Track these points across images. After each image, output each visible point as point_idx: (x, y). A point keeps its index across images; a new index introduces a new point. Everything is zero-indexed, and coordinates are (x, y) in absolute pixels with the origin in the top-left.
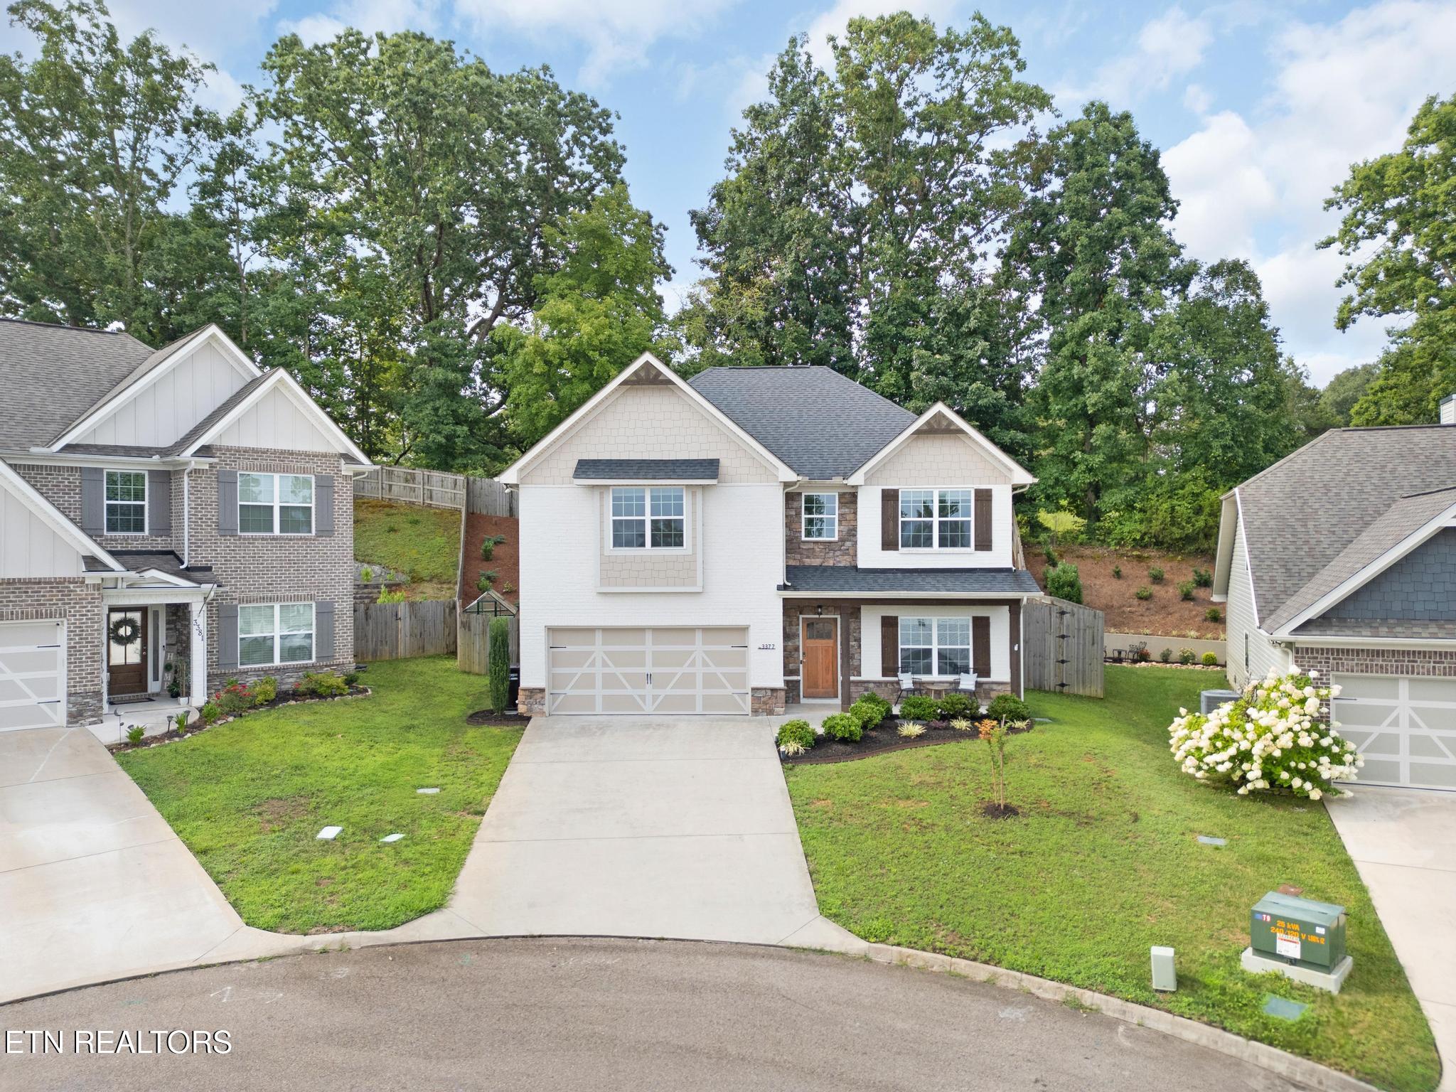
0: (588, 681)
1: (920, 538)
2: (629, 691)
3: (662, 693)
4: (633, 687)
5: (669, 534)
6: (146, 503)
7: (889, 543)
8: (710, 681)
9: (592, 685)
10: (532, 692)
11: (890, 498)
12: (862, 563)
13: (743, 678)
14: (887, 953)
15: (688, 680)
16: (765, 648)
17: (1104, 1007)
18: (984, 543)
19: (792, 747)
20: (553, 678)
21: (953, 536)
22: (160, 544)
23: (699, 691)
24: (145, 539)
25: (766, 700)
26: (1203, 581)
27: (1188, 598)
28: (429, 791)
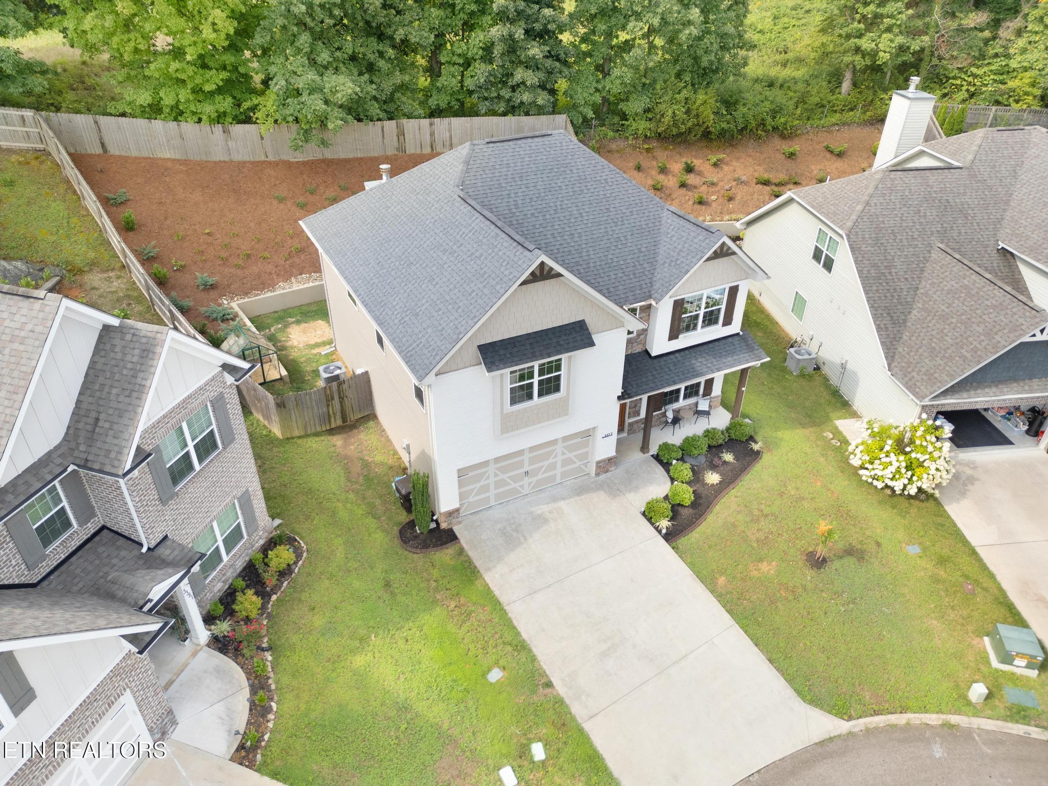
1: (691, 325)
2: (513, 485)
3: (534, 479)
4: (515, 482)
5: (550, 385)
6: (65, 503)
7: (673, 334)
8: (568, 462)
9: (488, 491)
10: (450, 514)
11: (678, 305)
12: (655, 351)
13: (588, 455)
15: (552, 467)
16: (607, 436)
17: (960, 723)
18: (728, 319)
19: (664, 524)
20: (462, 497)
22: (92, 528)
23: (559, 471)
24: (77, 532)
25: (605, 466)
26: (689, 169)
27: (683, 185)
28: (495, 675)
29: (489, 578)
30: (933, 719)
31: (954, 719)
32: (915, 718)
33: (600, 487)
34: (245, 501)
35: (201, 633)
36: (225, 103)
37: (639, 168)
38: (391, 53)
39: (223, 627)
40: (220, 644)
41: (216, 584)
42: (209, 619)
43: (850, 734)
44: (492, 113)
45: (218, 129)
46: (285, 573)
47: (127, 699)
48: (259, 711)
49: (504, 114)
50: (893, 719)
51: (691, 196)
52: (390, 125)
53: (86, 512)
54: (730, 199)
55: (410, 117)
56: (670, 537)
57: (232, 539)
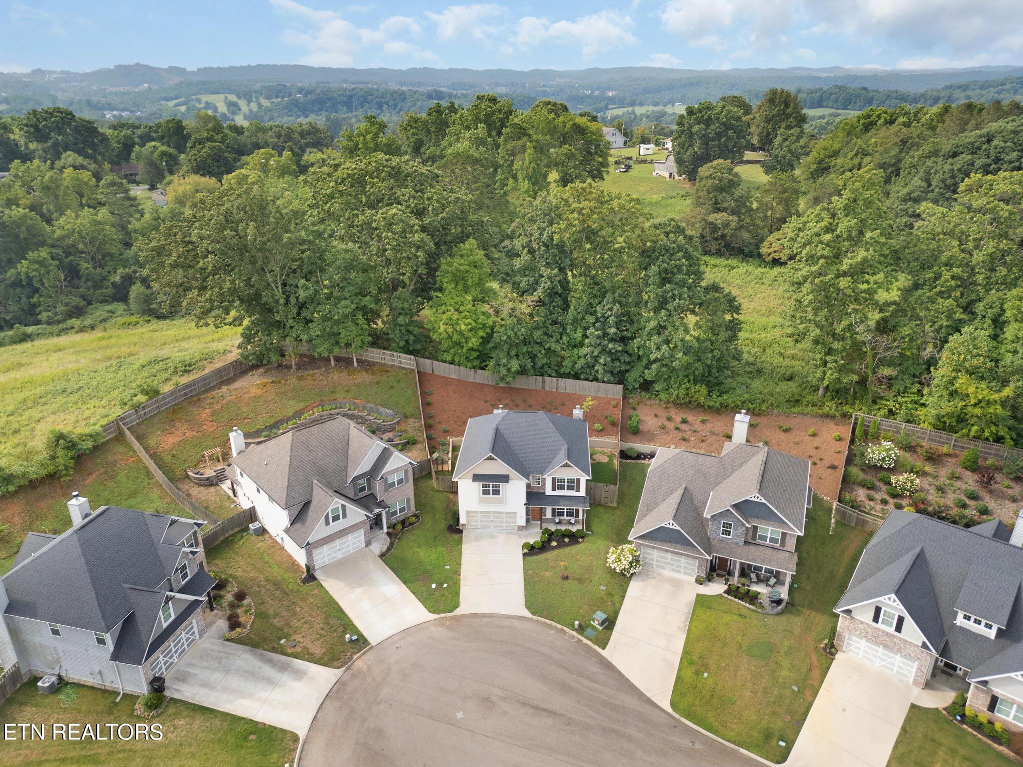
0: (477, 521)
1: (561, 488)
3: (495, 524)
4: (487, 522)
5: (496, 492)
6: (366, 484)
7: (554, 489)
8: (507, 522)
10: (463, 525)
11: (554, 479)
12: (547, 494)
13: (515, 522)
14: (535, 618)
15: (502, 522)
16: (521, 518)
18: (578, 490)
19: (526, 551)
20: (468, 521)
21: (570, 488)
22: (370, 492)
23: (504, 524)
24: (366, 492)
25: (521, 528)
26: (684, 421)
27: (677, 429)
28: (447, 567)
29: (463, 546)
30: (559, 626)
31: (565, 628)
32: (554, 624)
33: (516, 534)
34: (408, 501)
35: (385, 530)
36: (476, 363)
37: (656, 416)
38: (543, 352)
39: (391, 530)
40: (388, 534)
41: (394, 520)
42: (388, 528)
43: (531, 619)
44: (587, 379)
45: (473, 370)
46: (411, 524)
47: (362, 531)
48: (389, 550)
49: (591, 381)
50: (547, 621)
51: (680, 435)
52: (540, 378)
53: (370, 489)
54: (703, 441)
55: (550, 376)
56: (524, 555)
57: (402, 510)
